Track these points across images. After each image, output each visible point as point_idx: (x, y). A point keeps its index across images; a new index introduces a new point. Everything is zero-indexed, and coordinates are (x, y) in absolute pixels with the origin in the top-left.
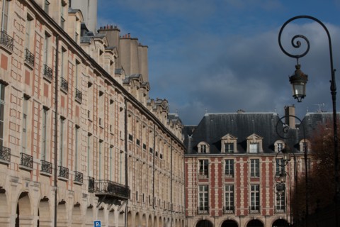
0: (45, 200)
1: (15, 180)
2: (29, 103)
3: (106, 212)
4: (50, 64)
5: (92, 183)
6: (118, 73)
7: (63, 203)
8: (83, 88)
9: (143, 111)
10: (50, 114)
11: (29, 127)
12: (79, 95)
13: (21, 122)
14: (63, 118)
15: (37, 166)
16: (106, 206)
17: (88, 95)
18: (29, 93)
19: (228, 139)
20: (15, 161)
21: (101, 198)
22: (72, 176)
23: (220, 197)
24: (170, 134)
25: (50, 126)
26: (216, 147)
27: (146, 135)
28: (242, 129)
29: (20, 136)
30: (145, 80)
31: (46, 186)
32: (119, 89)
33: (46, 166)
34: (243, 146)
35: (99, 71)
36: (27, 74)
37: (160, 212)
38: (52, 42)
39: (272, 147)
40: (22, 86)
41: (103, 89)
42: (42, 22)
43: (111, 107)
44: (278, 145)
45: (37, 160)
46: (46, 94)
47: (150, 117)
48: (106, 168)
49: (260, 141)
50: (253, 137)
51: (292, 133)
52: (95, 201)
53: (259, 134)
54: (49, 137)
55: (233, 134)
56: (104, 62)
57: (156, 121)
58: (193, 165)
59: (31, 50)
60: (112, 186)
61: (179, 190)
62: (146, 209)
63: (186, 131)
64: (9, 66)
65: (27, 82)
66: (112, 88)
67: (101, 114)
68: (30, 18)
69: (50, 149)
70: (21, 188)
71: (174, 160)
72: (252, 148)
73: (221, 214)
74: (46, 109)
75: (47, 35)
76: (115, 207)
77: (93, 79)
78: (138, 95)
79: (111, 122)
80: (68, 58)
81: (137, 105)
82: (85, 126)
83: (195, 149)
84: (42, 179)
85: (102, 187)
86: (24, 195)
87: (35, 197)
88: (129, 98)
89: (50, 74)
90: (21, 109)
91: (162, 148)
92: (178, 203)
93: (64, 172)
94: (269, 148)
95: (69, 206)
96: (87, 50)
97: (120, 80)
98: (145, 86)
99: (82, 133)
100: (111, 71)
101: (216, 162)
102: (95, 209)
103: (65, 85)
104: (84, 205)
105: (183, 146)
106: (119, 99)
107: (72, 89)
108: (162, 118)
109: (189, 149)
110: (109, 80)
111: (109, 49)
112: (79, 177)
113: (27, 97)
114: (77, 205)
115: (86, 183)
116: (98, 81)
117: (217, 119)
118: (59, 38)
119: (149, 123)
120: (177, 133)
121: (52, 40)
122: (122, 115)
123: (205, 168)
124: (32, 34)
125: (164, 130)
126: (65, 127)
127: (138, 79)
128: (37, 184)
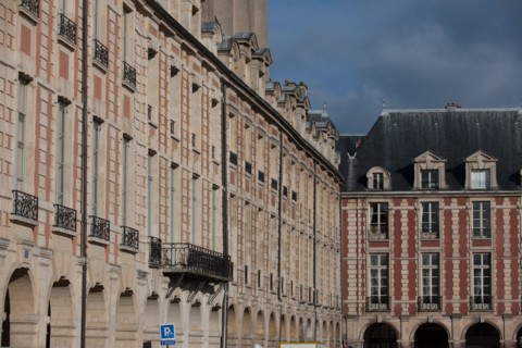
0: (62, 283)
2: (30, 90)
3: (185, 306)
4: (72, 12)
5: (156, 249)
6: (208, 30)
7: (98, 289)
8: (138, 61)
9: (259, 106)
10: (72, 112)
11: (30, 139)
12: (130, 75)
13: (13, 129)
14: (98, 121)
15: (46, 217)
16: (183, 295)
17: (149, 74)
18: (30, 71)
19: (427, 161)
20: (3, 206)
21: (175, 279)
22: (116, 237)
24: (311, 152)
25: (72, 137)
26: (404, 177)
27: (264, 155)
28: (456, 141)
29: (12, 157)
30: (262, 46)
31: (64, 257)
32: (210, 61)
33: (64, 217)
34: (457, 176)
35: (170, 26)
36: (25, 33)
37: (291, 307)
39: (516, 178)
40: (15, 57)
41: (178, 62)
43: (195, 98)
45: (47, 205)
46: (64, 73)
47: (272, 117)
48: (185, 219)
49: (492, 165)
50: (478, 158)
52: (161, 285)
53: (490, 151)
54: (71, 159)
55: (438, 152)
56: (180, 8)
57: (285, 127)
58: (359, 213)
60: (196, 256)
61: (330, 263)
62: (263, 301)
63: (344, 145)
65: (25, 48)
66: (196, 61)
67: (174, 113)
69: (72, 182)
71: (319, 203)
72: (476, 180)
73: (415, 310)
74: (64, 102)
76: (203, 298)
77: (158, 42)
78: (248, 75)
79: (195, 127)
81: (247, 94)
82: (142, 136)
83: (362, 181)
84: (56, 241)
85: (177, 257)
86: (20, 274)
87: (42, 279)
88: (231, 80)
89: (71, 32)
90: (14, 104)
91: (296, 180)
92: (329, 289)
93: (101, 228)
94: (509, 179)
95: (112, 295)
97: (211, 45)
98: (262, 57)
99: (137, 150)
100: (193, 26)
101: (405, 207)
102: (163, 302)
103: (102, 55)
104: (141, 295)
105: (339, 176)
106: (210, 81)
107: (116, 62)
108: (297, 121)
109: (350, 182)
110: (191, 44)
112: (131, 238)
113: (25, 79)
114: (127, 294)
115: (145, 249)
116: (169, 46)
117: (404, 122)
119: (269, 129)
120: (327, 150)
122: (216, 113)
123: (381, 220)
125: (301, 144)
126: (102, 138)
127: (247, 41)
128: (46, 252)
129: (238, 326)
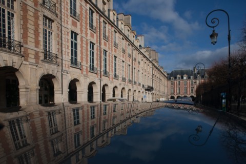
0: (130, 90)
1: (120, 84)
2: (124, 63)
3: (147, 93)
4: (130, 53)
5: (143, 86)
6: (150, 58)
7: (135, 91)
8: (140, 61)
9: (157, 68)
10: (131, 67)
11: (124, 70)
12: (139, 62)
13: (122, 68)
14: (135, 68)
15: (127, 81)
16: (147, 92)
17: (142, 63)
18: (124, 60)
19: (178, 76)
20: (120, 79)
21: (146, 90)
22: (137, 84)
23: (177, 90)
24: (164, 75)
25: (131, 70)
26: (175, 78)
27: (158, 74)
28: (182, 73)
29: (122, 72)
30: (157, 60)
31: (130, 86)
32: (151, 62)
33: (130, 81)
34: (182, 78)
35: (145, 56)
36: (123, 55)
37: (161, 94)
38: (130, 47)
39: (190, 78)
40: (122, 58)
41: (146, 61)
42: (127, 41)
43: (148, 67)
44: (191, 77)
45: (127, 79)
46: (129, 61)
47: (159, 70)
49: (187, 76)
50: (185, 75)
51: (195, 74)
52: (144, 91)
53: (187, 74)
54: (131, 73)
55: (180, 75)
56: (146, 54)
57: (160, 71)
58: (170, 83)
59: (124, 48)
60: (149, 87)
61: (166, 89)
62: (158, 93)
63: (168, 74)
64: (117, 52)
66: (148, 62)
67: (145, 68)
68: (123, 39)
69: (131, 76)
70: (122, 86)
71: (165, 81)
72: (185, 78)
73: (177, 94)
74: (129, 65)
75: (129, 45)
76: (150, 92)
77: (143, 58)
78: (155, 64)
79: (148, 70)
80: (135, 52)
81: (155, 66)
82: (141, 71)
83: (170, 79)
84: (129, 84)
85: (146, 87)
86: (123, 88)
87: (127, 89)
88: (153, 64)
89: (130, 56)
90: (122, 65)
91: (162, 78)
92: (166, 92)
93: (135, 83)
94: (189, 78)
95: (137, 91)
96: (141, 50)
97: (151, 60)
98: (157, 62)
99: (140, 73)
100: (148, 57)
101: (176, 82)
102: (144, 93)
103: (135, 59)
104: (141, 91)
105: (167, 78)
106: (150, 64)
107: (137, 61)
108: (162, 71)
109: (169, 79)
110: (148, 59)
111: (148, 51)
112: (140, 84)
113: (123, 61)
114: (139, 91)
115: (142, 86)
116: (145, 59)
117: (176, 71)
118: (132, 46)
119: (158, 71)
120: (167, 76)
121: (130, 46)
122: (151, 69)
123: (173, 84)
124: (124, 44)
125: (162, 73)
126: (135, 71)
127: (155, 60)
128: (127, 85)
129: (154, 96)
